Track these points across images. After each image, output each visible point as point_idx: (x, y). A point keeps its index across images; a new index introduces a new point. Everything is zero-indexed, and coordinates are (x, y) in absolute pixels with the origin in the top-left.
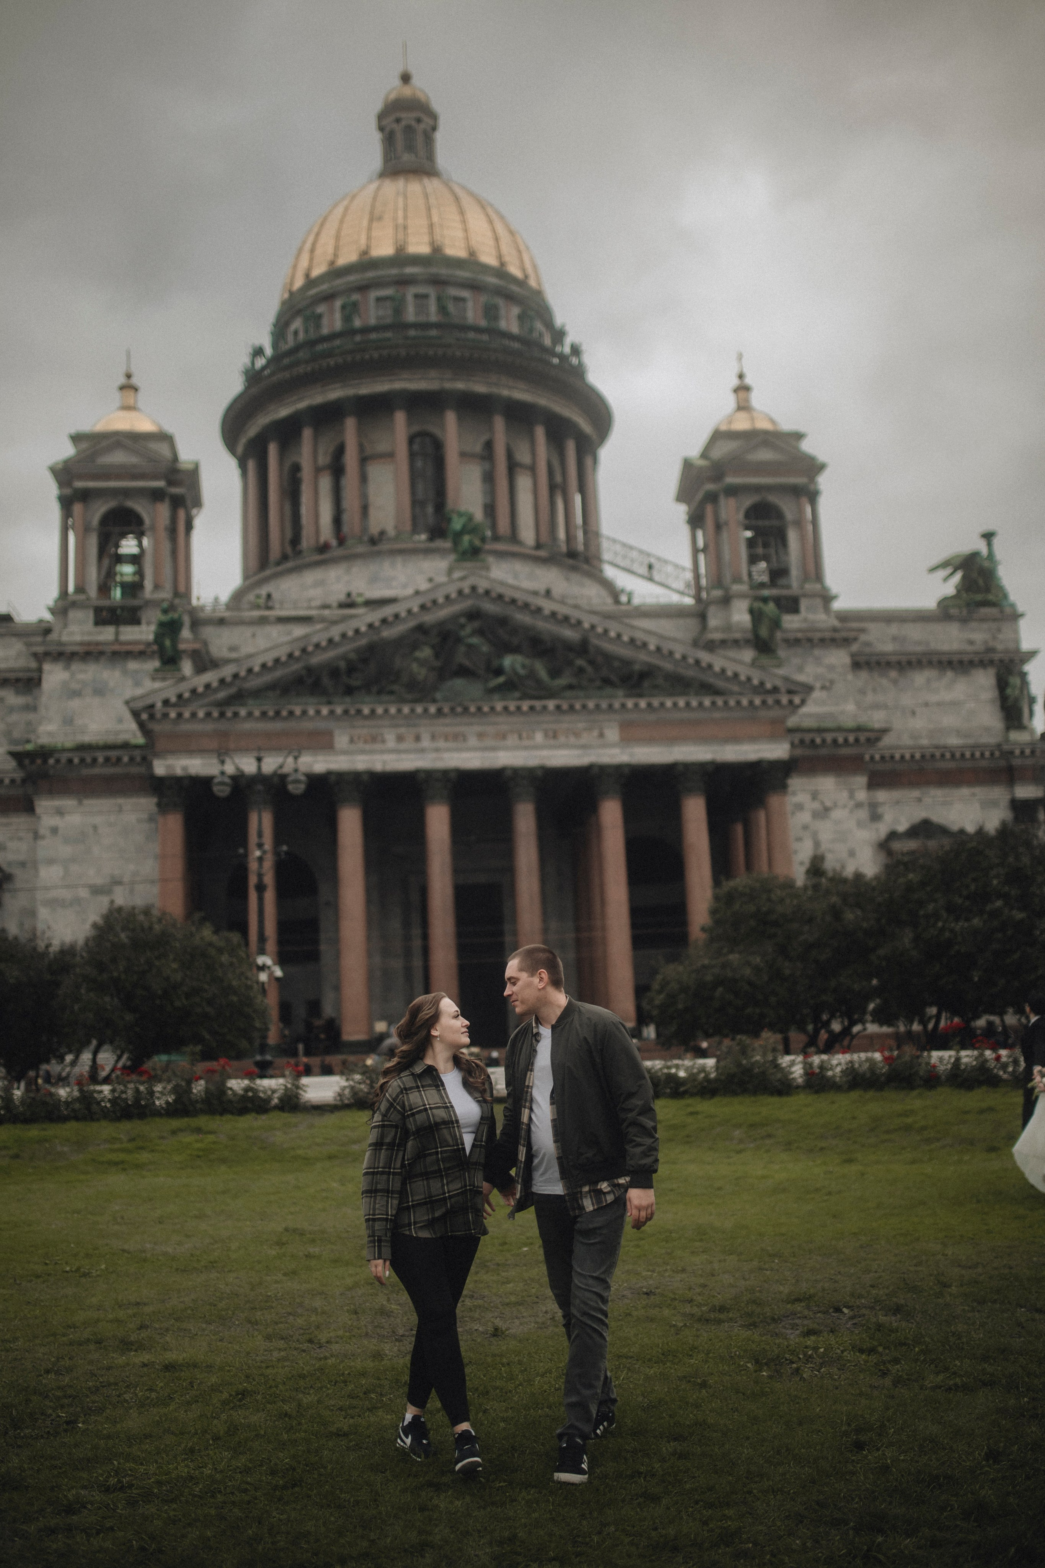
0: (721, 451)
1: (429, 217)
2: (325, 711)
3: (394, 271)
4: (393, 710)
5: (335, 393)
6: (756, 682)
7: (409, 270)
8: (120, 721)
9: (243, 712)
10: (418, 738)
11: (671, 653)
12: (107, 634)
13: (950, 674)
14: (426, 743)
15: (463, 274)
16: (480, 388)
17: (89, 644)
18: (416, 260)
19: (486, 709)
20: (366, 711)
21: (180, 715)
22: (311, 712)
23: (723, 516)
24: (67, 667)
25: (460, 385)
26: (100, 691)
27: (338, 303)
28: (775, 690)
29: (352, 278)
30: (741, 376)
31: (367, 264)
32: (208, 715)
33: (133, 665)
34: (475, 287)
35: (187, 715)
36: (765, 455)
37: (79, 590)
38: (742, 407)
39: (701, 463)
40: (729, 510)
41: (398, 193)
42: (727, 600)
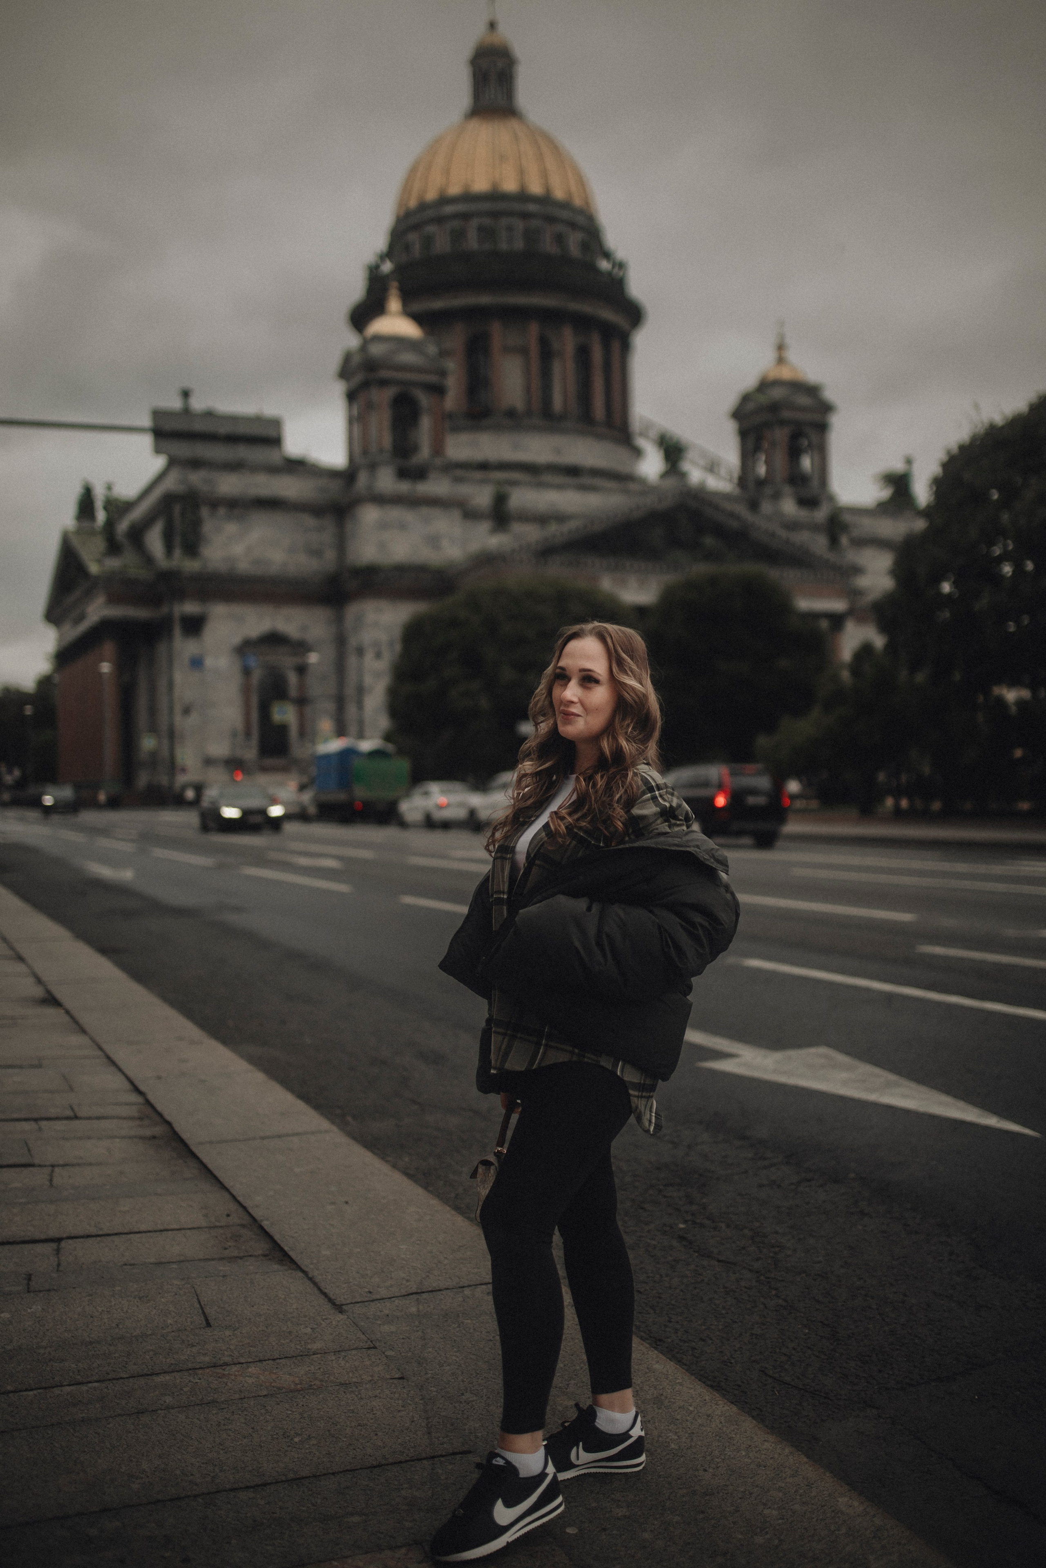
0: (777, 393)
1: (543, 165)
2: (605, 563)
3: (518, 207)
4: (643, 566)
5: (485, 299)
6: (838, 563)
7: (532, 207)
8: (416, 548)
12: (404, 487)
15: (565, 214)
16: (587, 310)
17: (397, 493)
18: (535, 199)
20: (628, 566)
21: (521, 561)
22: (597, 563)
23: (777, 437)
24: (381, 508)
25: (576, 306)
26: (403, 527)
27: (475, 223)
28: (846, 569)
29: (487, 206)
30: (782, 337)
31: (495, 196)
32: (537, 562)
33: (425, 511)
34: (574, 225)
36: (803, 400)
37: (381, 451)
38: (781, 360)
39: (762, 399)
40: (781, 435)
41: (516, 138)
42: (776, 496)
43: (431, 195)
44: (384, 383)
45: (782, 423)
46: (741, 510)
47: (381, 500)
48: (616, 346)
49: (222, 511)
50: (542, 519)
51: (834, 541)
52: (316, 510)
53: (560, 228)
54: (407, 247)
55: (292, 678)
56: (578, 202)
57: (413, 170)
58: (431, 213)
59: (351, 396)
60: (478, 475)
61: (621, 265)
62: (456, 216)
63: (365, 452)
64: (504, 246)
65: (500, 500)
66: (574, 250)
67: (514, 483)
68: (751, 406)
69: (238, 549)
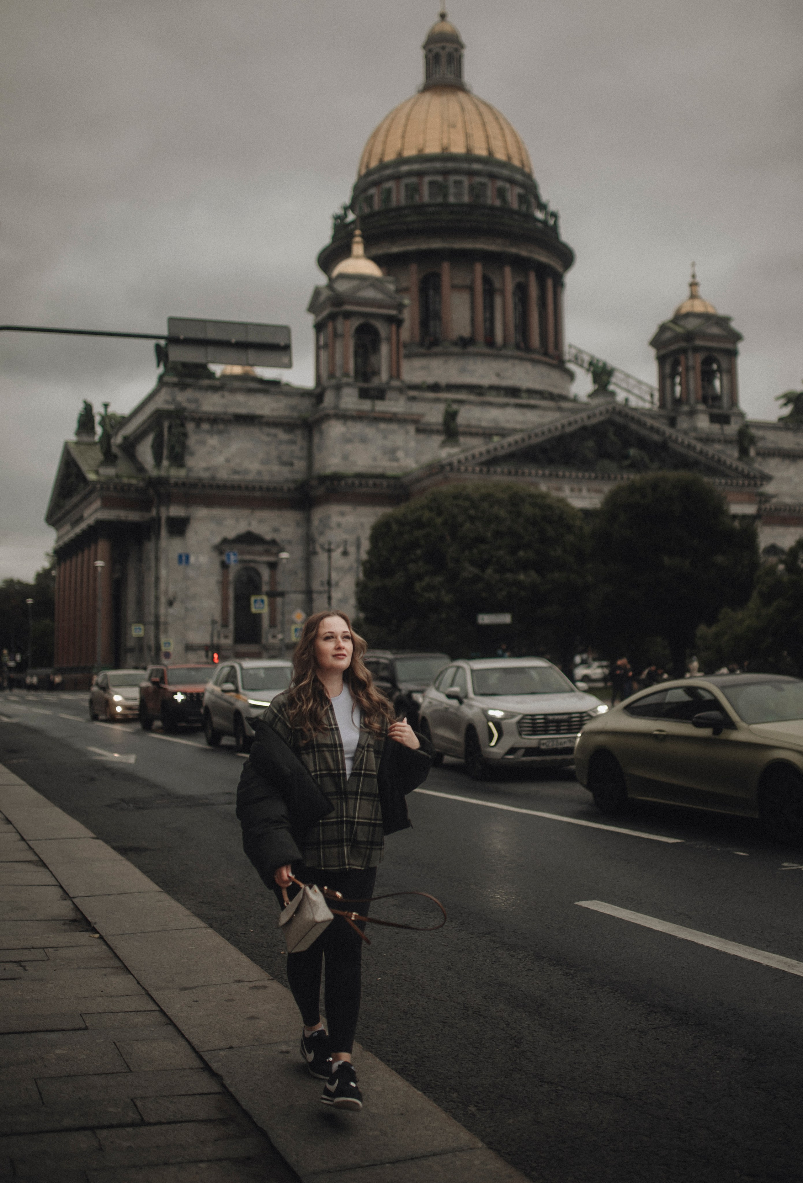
0: (691, 324)
1: (485, 130)
2: (540, 472)
3: (465, 166)
4: (574, 474)
5: (436, 244)
6: (746, 472)
7: (476, 166)
8: (375, 459)
9: (499, 470)
10: (580, 490)
11: (707, 455)
12: (366, 405)
13: (787, 462)
14: (585, 492)
15: (505, 172)
16: (524, 253)
17: (360, 411)
18: (479, 160)
19: (619, 476)
20: (561, 473)
21: (466, 470)
22: (533, 472)
23: (691, 362)
24: (345, 424)
25: (514, 250)
26: (364, 440)
27: (427, 179)
28: (754, 477)
29: (438, 165)
30: (694, 276)
31: (446, 157)
32: (481, 471)
33: (382, 426)
34: (512, 181)
35: (470, 469)
36: (715, 330)
37: (346, 374)
38: (693, 296)
39: (679, 330)
40: (696, 360)
41: (463, 109)
42: (692, 413)
43: (390, 157)
44: (348, 315)
45: (697, 350)
46: (662, 425)
47: (344, 417)
48: (550, 283)
49: (205, 426)
50: (486, 434)
51: (744, 452)
52: (288, 426)
53: (500, 183)
54: (369, 200)
55: (265, 573)
56: (516, 162)
57: (374, 136)
58: (388, 172)
59: (319, 327)
60: (431, 395)
61: (554, 215)
62: (410, 174)
63: (332, 376)
64: (452, 200)
65: (451, 416)
66: (515, 204)
67: (461, 402)
68: (668, 335)
69: (219, 460)
